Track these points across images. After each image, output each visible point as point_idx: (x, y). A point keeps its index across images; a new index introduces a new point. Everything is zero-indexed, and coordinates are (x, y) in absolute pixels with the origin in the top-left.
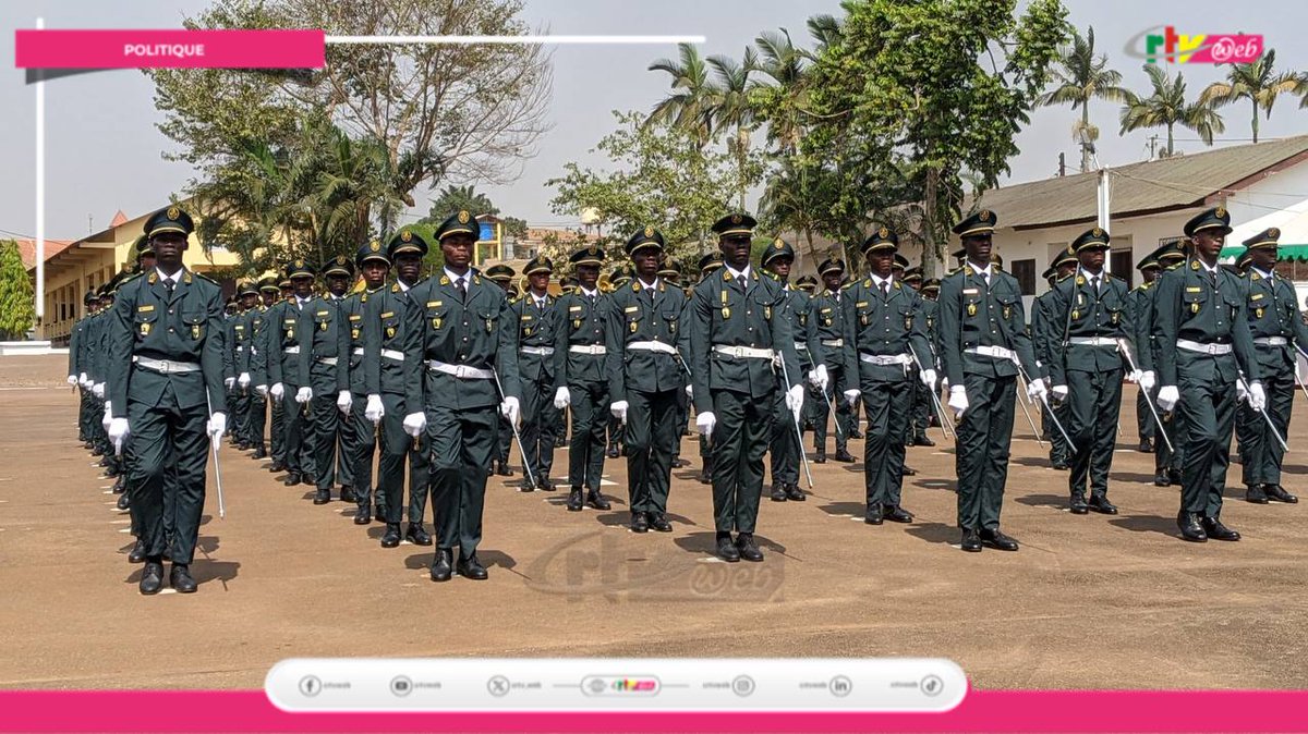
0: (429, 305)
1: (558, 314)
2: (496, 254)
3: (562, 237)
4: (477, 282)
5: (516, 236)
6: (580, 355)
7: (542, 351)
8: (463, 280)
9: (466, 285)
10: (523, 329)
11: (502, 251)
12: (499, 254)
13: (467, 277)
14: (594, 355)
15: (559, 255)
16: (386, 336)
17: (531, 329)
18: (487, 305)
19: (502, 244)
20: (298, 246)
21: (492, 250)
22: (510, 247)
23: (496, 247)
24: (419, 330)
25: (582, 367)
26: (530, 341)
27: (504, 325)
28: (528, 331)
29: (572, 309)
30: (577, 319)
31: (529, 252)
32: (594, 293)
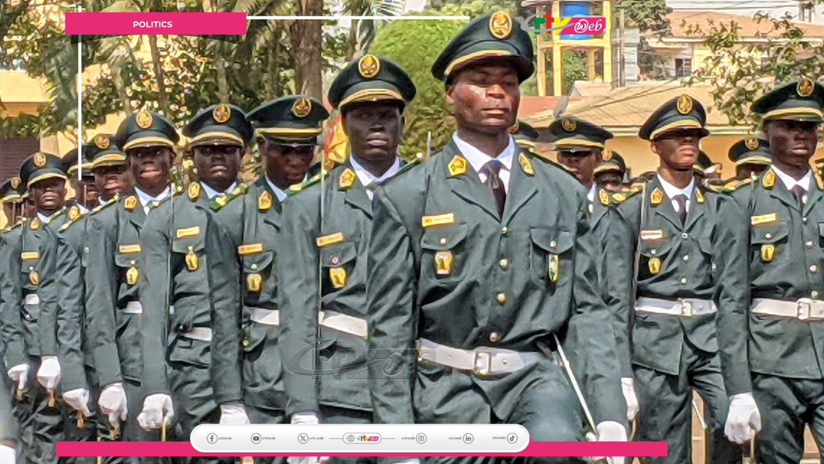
0: (427, 221)
1: (724, 232)
2: (600, 71)
3: (747, 32)
4: (529, 170)
5: (643, 27)
6: (775, 320)
7: (687, 309)
8: (498, 166)
9: (505, 176)
10: (645, 261)
11: (613, 63)
12: (607, 69)
13: (506, 159)
14: (807, 322)
15: (741, 74)
16: (327, 286)
17: (663, 258)
18: (551, 221)
19: (615, 46)
20: (175, 62)
21: (592, 58)
22: (632, 55)
23: (600, 53)
24: (404, 277)
25: (778, 349)
26: (658, 287)
27: (586, 266)
28: (655, 265)
29: (755, 220)
30: (768, 241)
31: (672, 65)
32: (805, 182)
